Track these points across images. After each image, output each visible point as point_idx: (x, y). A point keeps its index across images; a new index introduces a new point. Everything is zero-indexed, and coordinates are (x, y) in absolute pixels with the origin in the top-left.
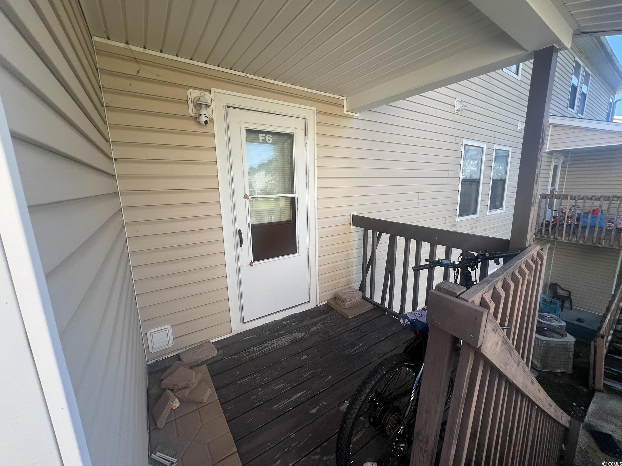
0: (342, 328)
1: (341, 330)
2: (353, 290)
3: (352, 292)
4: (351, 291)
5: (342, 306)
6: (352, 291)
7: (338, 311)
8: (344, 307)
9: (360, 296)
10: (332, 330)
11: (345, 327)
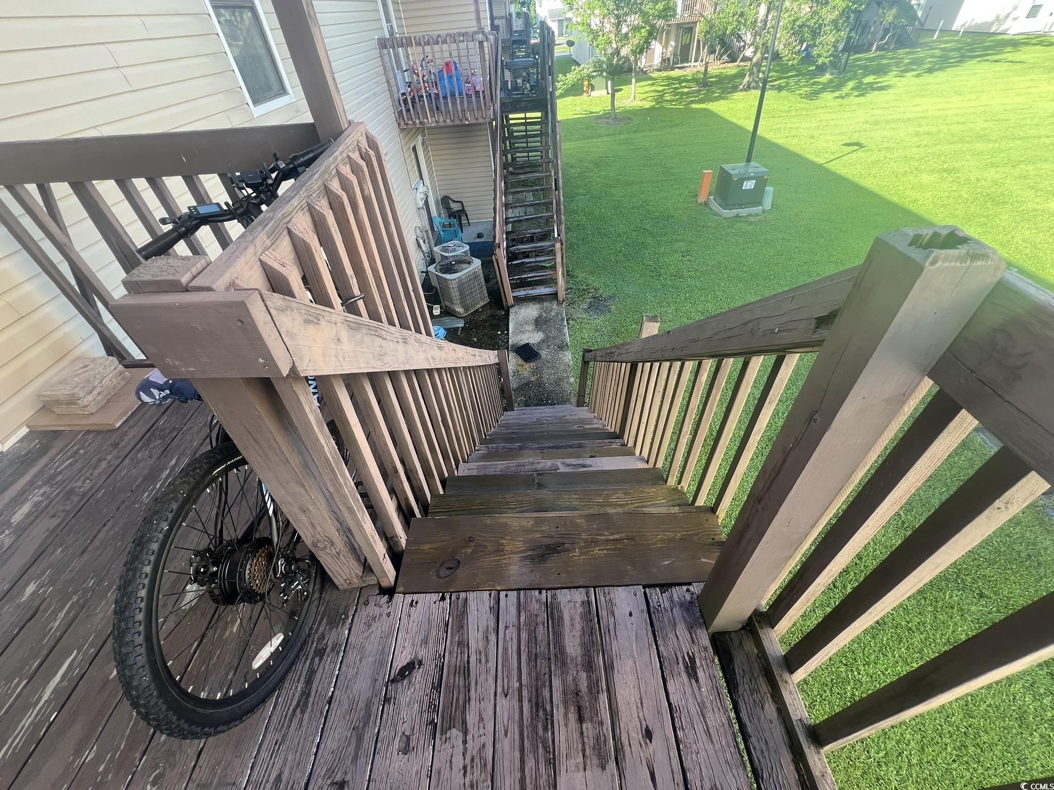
0: (109, 457)
1: (108, 463)
2: (84, 363)
3: (84, 370)
4: (77, 368)
5: (78, 412)
6: (82, 368)
7: (76, 428)
8: (87, 413)
9: (112, 368)
10: (83, 478)
11: (116, 451)
